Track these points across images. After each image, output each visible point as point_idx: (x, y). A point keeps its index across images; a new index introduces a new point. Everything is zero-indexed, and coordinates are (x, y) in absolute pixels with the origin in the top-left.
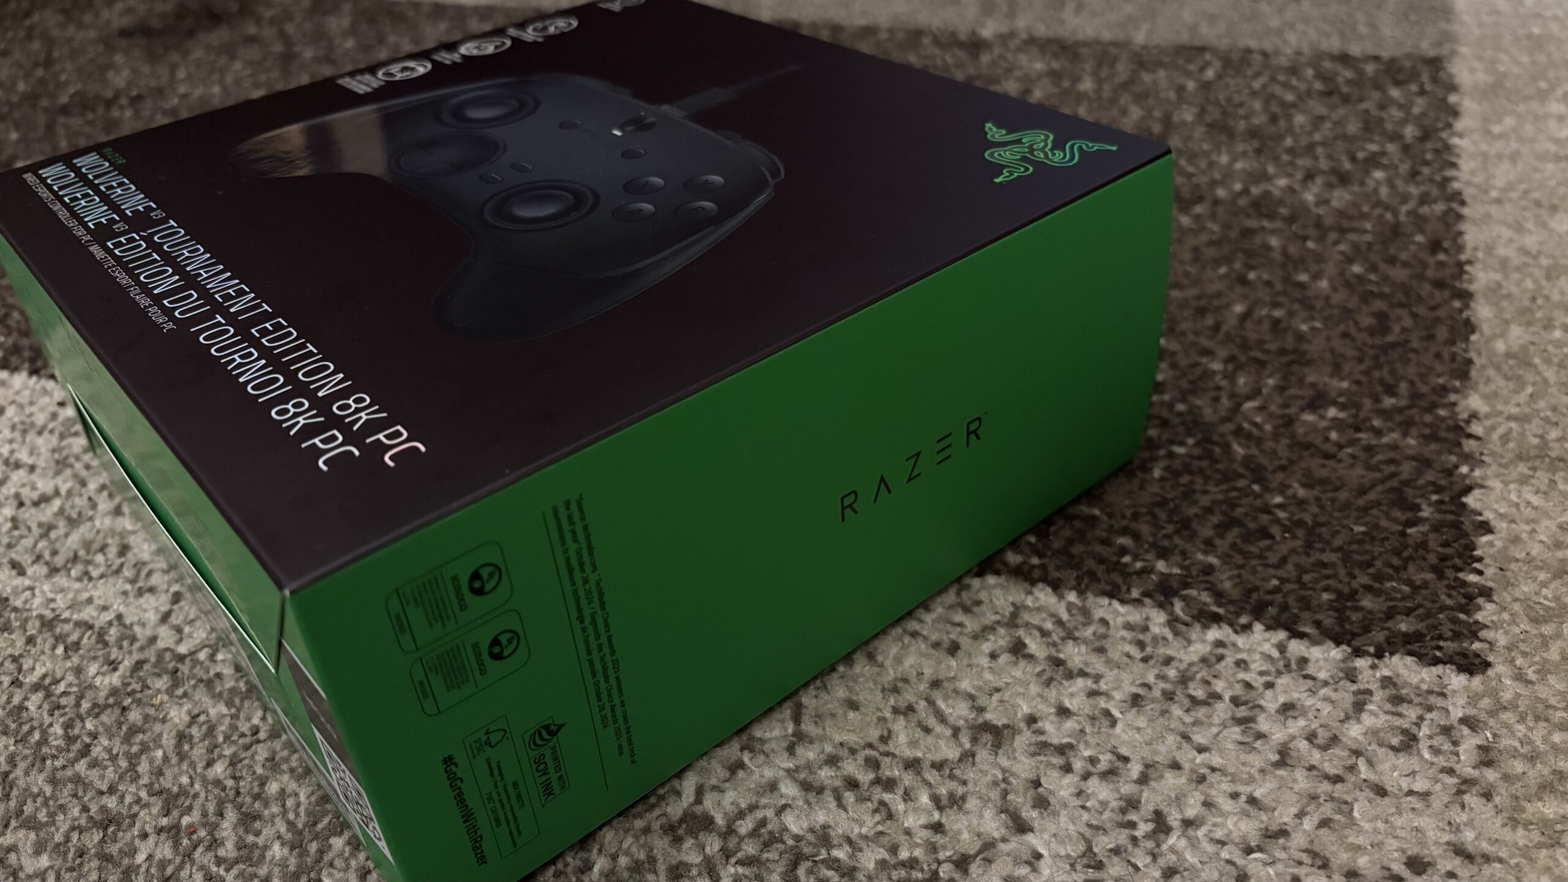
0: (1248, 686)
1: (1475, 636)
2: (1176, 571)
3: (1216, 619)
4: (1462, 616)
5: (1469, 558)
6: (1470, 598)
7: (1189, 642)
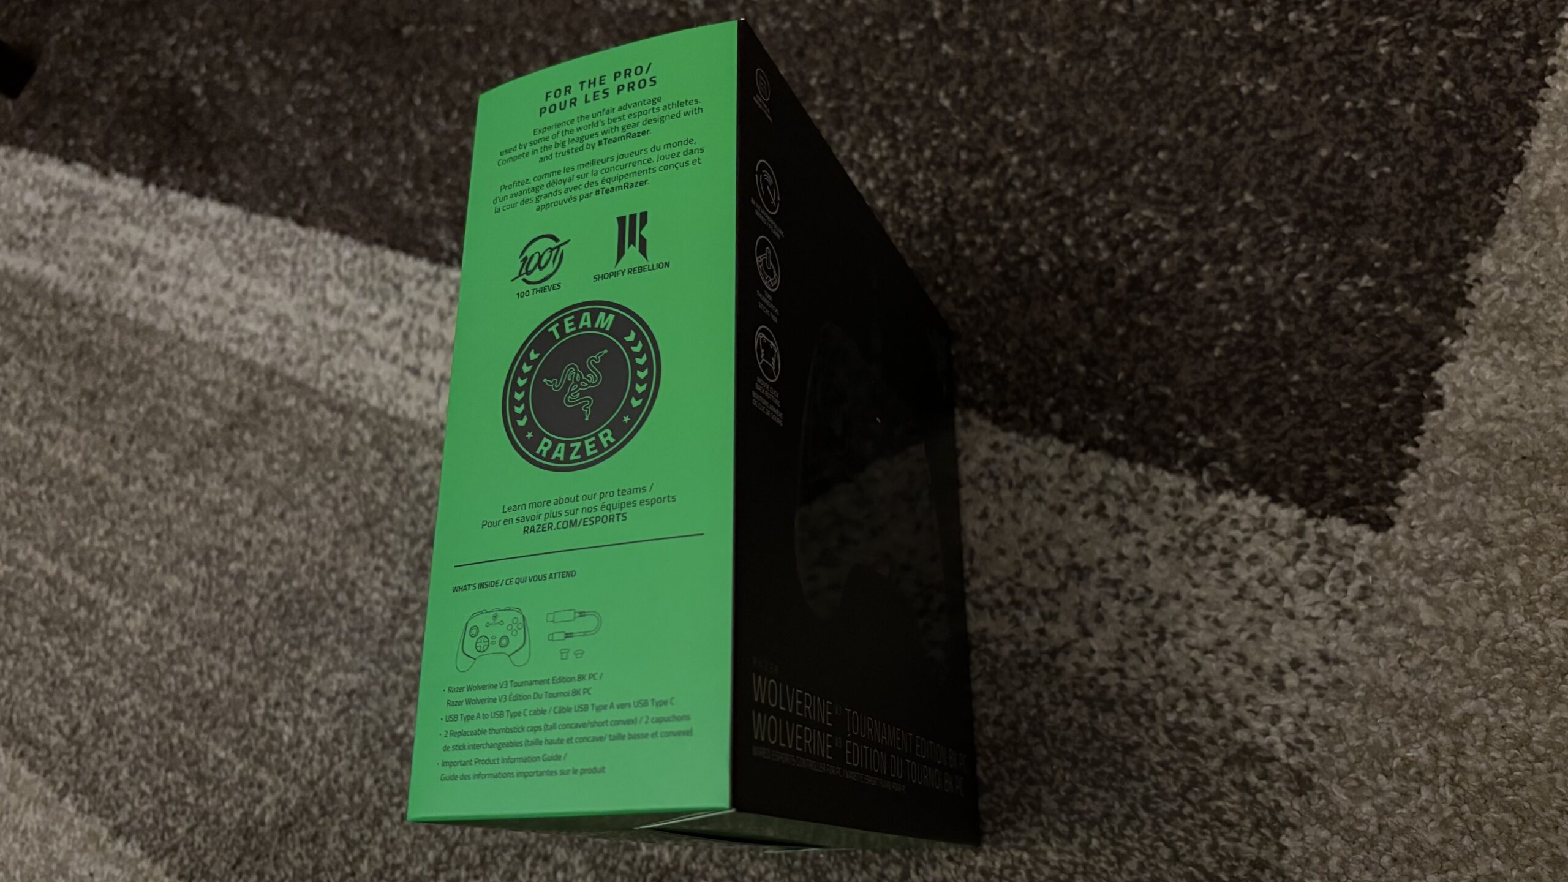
0: (1234, 540)
1: (1392, 501)
2: (1211, 444)
3: (1228, 486)
4: (1390, 484)
5: (1415, 430)
6: (1402, 468)
7: (1206, 505)
